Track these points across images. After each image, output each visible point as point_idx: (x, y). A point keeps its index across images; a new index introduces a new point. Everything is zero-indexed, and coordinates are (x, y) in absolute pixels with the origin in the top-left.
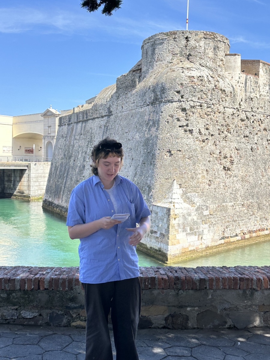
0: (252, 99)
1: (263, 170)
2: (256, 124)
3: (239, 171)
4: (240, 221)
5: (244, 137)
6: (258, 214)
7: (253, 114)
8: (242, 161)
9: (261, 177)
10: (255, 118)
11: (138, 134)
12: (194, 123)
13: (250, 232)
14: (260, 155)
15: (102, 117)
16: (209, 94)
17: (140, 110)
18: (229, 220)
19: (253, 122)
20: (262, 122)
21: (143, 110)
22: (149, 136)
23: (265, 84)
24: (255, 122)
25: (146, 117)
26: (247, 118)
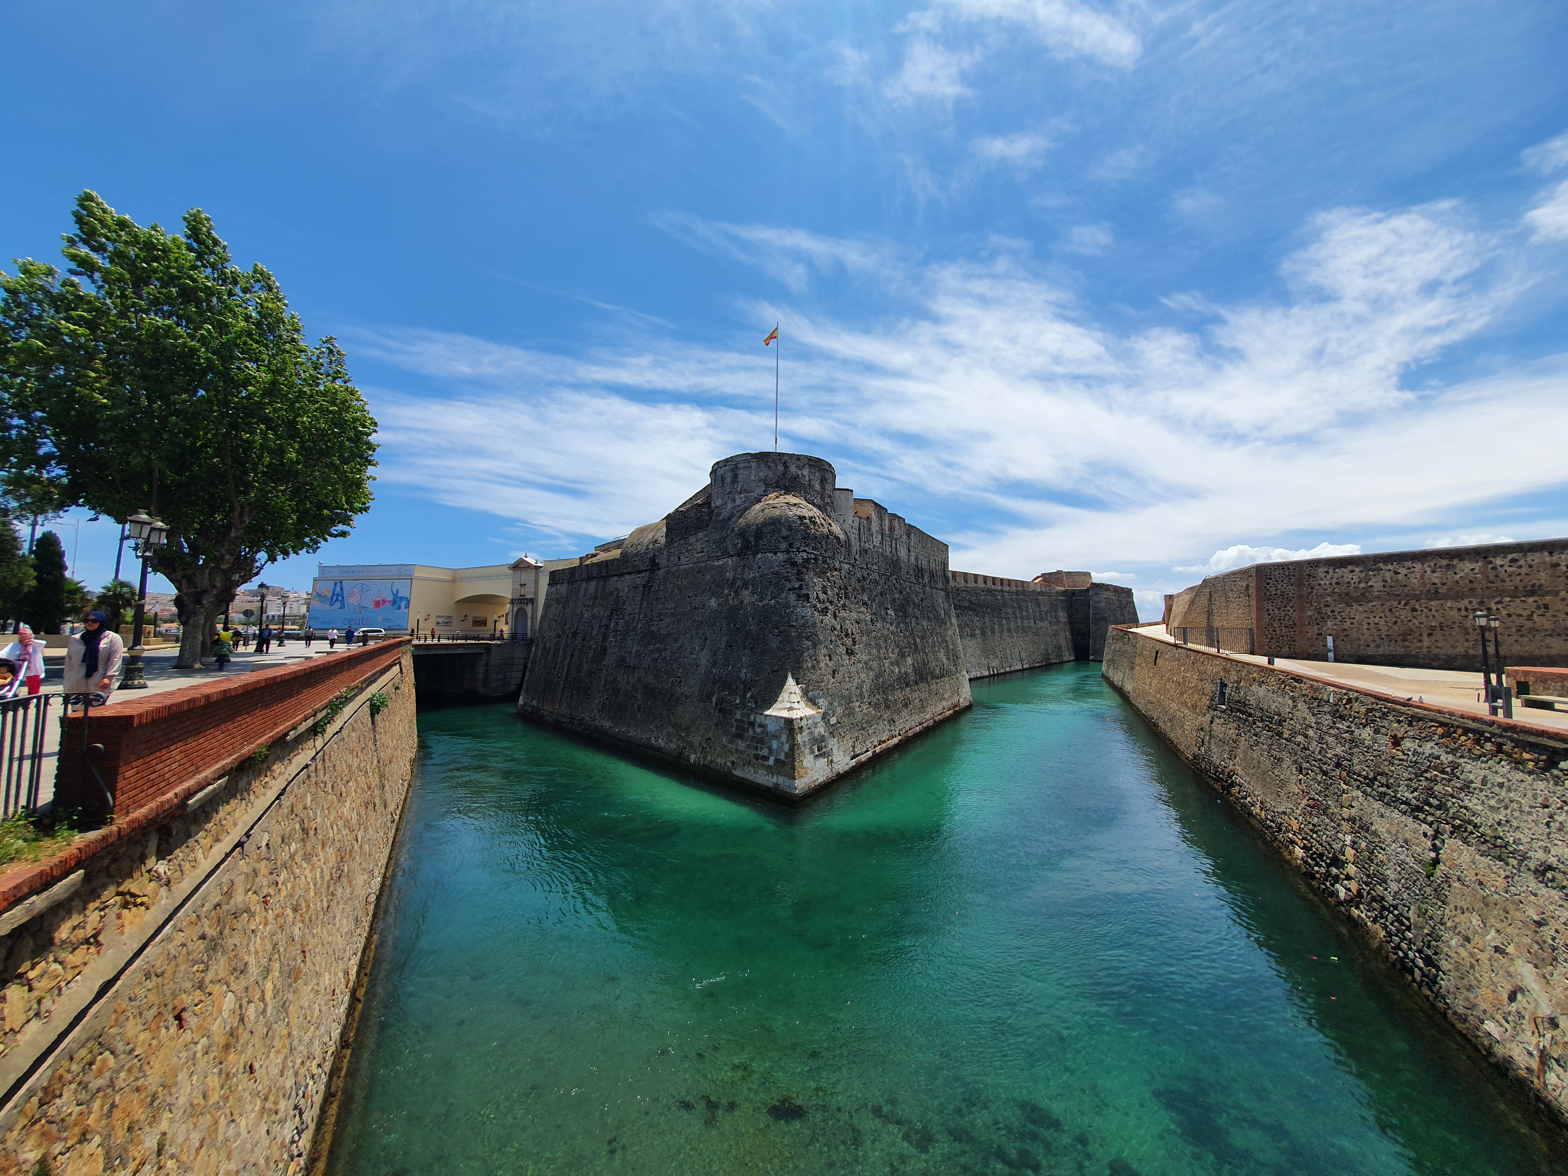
0: (866, 551)
1: (885, 651)
3: (862, 653)
4: (869, 729)
5: (863, 604)
6: (886, 716)
7: (869, 571)
8: (864, 639)
9: (884, 661)
10: (871, 577)
11: (713, 599)
13: (879, 743)
15: (639, 572)
17: (716, 563)
18: (858, 728)
19: (869, 583)
21: (721, 563)
23: (877, 532)
25: (728, 574)
26: (863, 577)
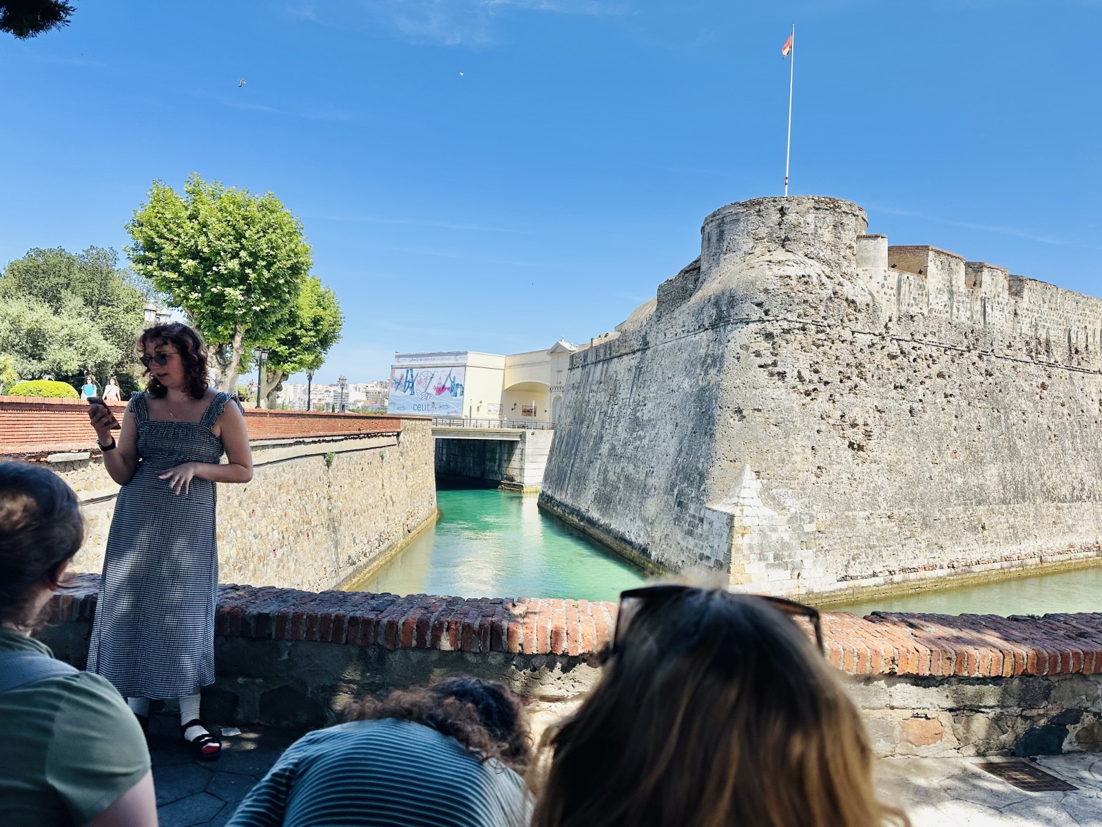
0: (912, 317)
1: (936, 452)
2: (921, 365)
3: (883, 451)
4: (883, 549)
5: (896, 388)
6: (923, 537)
7: (915, 344)
8: (890, 433)
9: (931, 465)
10: (919, 352)
11: (687, 380)
12: (789, 360)
13: (903, 570)
14: (929, 423)
15: (634, 352)
16: (821, 308)
17: (694, 339)
18: (860, 545)
19: (915, 360)
20: (934, 361)
21: (698, 337)
22: (705, 384)
23: (940, 291)
24: (919, 360)
26: (902, 352)
